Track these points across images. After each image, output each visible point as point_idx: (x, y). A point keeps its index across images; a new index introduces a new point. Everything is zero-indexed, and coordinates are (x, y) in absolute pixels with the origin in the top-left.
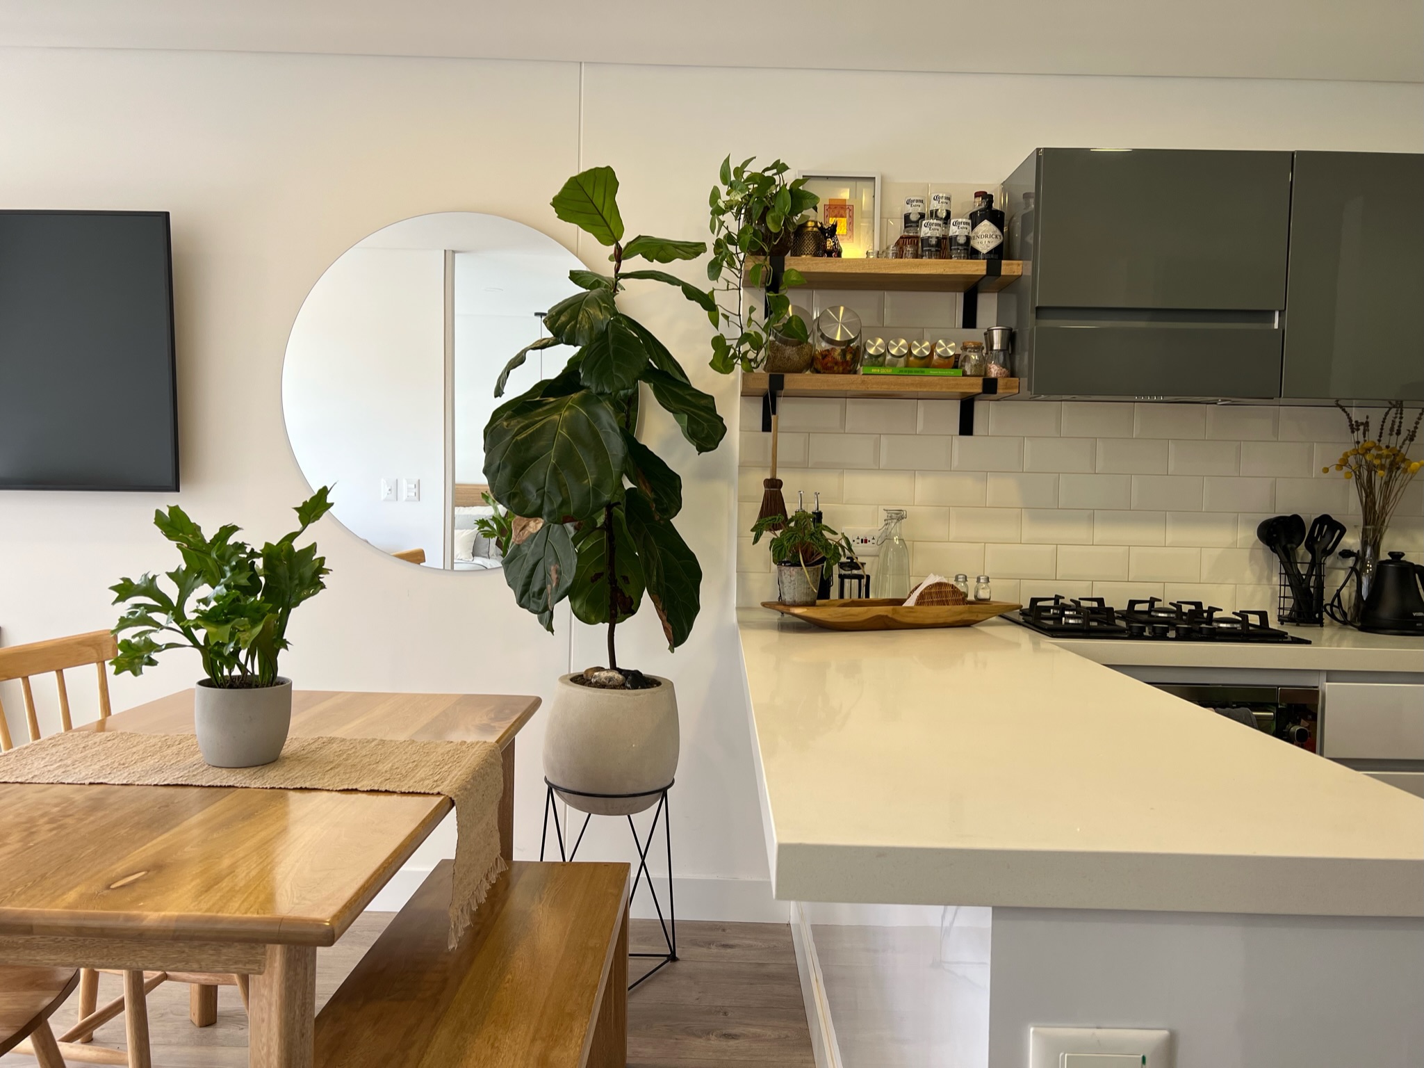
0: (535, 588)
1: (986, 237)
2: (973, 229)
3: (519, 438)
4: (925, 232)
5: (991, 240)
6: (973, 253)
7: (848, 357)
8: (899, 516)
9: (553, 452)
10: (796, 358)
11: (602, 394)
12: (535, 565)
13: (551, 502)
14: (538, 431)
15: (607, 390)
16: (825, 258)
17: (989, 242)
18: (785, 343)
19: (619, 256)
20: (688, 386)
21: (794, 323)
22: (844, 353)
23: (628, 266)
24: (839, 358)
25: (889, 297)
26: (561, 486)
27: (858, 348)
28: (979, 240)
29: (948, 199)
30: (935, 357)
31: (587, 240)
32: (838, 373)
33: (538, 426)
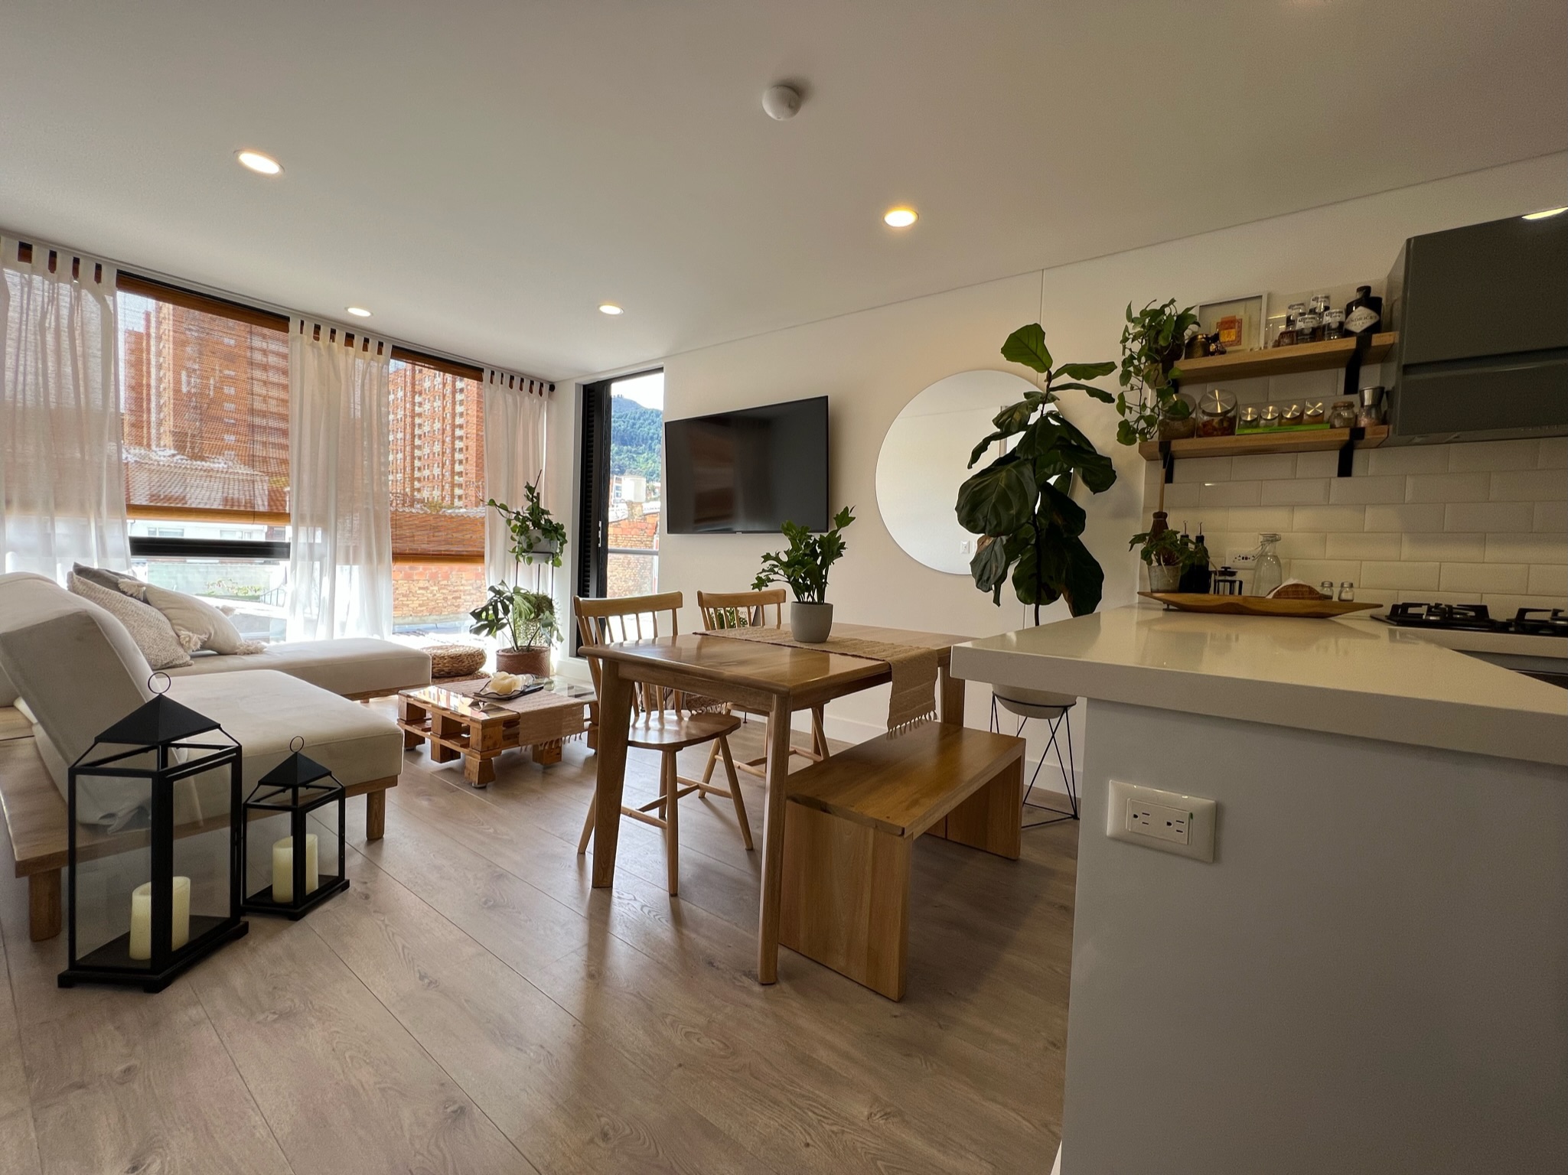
0: (985, 578)
1: (1361, 320)
2: (1347, 317)
3: (975, 489)
4: (1299, 325)
5: (1364, 321)
6: (1348, 334)
7: (1225, 424)
8: (1273, 539)
9: (994, 496)
10: (1182, 429)
11: (1027, 460)
12: (986, 564)
13: (990, 524)
14: (987, 485)
15: (1030, 457)
16: (1210, 357)
17: (1363, 323)
18: (1173, 419)
19: (1050, 378)
20: (1095, 452)
21: (1179, 405)
22: (1221, 421)
23: (1054, 383)
24: (1217, 426)
25: (1273, 380)
26: (997, 515)
27: (1234, 417)
28: (1354, 323)
29: (1327, 297)
30: (1305, 417)
31: (1030, 370)
32: (1218, 435)
33: (987, 482)
